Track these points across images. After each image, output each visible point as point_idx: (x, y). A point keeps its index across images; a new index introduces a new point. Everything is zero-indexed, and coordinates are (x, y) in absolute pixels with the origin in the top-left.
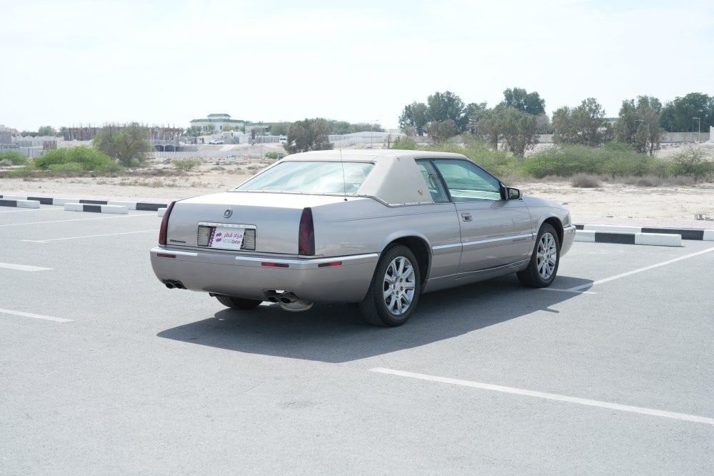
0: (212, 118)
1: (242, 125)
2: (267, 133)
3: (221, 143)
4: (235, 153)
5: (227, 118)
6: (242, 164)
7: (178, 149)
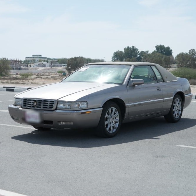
0: (34, 57)
1: (47, 59)
2: (57, 63)
3: (38, 67)
4: (44, 71)
5: (40, 56)
6: (48, 75)
7: (20, 69)
